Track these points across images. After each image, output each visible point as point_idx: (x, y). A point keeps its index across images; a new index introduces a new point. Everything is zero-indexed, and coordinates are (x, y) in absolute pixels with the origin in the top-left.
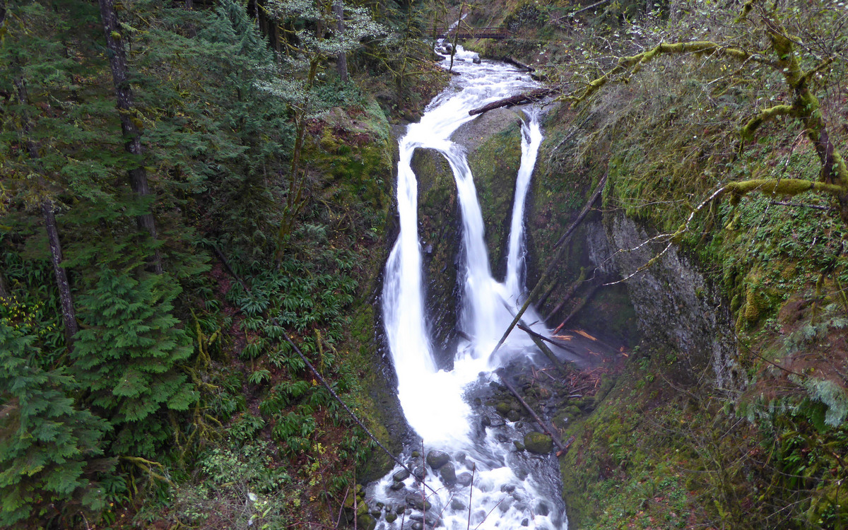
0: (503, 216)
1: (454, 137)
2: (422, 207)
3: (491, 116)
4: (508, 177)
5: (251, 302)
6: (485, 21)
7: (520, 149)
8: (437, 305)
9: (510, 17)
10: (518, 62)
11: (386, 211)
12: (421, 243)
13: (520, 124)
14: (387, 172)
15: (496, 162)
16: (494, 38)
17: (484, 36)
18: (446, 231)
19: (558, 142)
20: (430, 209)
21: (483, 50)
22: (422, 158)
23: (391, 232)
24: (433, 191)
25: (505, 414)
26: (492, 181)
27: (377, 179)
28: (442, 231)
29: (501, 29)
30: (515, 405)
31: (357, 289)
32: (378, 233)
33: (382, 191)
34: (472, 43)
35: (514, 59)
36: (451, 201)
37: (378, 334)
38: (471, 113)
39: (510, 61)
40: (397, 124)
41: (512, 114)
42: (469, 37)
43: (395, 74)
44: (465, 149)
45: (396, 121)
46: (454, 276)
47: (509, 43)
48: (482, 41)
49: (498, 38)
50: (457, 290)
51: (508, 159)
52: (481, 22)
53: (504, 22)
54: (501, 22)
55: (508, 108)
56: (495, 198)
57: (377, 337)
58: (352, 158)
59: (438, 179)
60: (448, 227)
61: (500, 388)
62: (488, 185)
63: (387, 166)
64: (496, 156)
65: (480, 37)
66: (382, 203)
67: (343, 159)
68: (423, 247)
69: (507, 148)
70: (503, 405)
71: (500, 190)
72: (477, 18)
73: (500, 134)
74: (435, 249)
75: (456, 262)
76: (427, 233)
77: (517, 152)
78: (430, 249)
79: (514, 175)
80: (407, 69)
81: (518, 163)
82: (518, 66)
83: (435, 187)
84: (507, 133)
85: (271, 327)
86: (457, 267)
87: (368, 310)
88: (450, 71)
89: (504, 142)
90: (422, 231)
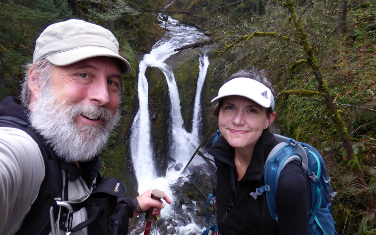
0: (191, 100)
1: (166, 61)
2: (151, 96)
3: (185, 52)
4: (193, 82)
6: (183, 6)
7: (198, 68)
8: (158, 144)
9: (195, 5)
10: (198, 26)
11: (132, 97)
12: (150, 113)
13: (199, 56)
14: (133, 78)
15: (187, 74)
16: (187, 14)
17: (182, 13)
18: (162, 107)
19: (217, 66)
20: (154, 96)
21: (181, 19)
22: (151, 72)
23: (135, 108)
24: (156, 88)
25: (192, 197)
26: (185, 83)
27: (128, 81)
28: (160, 107)
29: (190, 10)
30: (196, 193)
31: (117, 136)
32: (128, 108)
33: (130, 87)
34: (176, 16)
35: (196, 25)
36: (165, 93)
37: (128, 159)
38: (175, 50)
39: (194, 26)
40: (138, 54)
41: (195, 52)
42: (174, 13)
43: (137, 30)
44: (172, 68)
45: (138, 52)
46: (167, 129)
47: (194, 17)
48: (181, 15)
49: (188, 14)
50: (168, 136)
51: (193, 73)
52: (181, 6)
53: (192, 7)
54: (190, 7)
55: (193, 48)
56: (187, 92)
57: (127, 161)
59: (159, 82)
60: (163, 105)
61: (189, 185)
62: (183, 85)
63: (133, 75)
64: (187, 71)
65: (179, 13)
66: (130, 93)
68: (151, 115)
69: (192, 68)
70: (190, 193)
71: (189, 88)
72: (178, 4)
73: (189, 61)
74: (157, 117)
75: (167, 123)
76: (153, 109)
77: (197, 70)
78: (154, 116)
79: (196, 80)
80: (143, 27)
81: (198, 75)
82: (198, 28)
83: (157, 86)
84: (193, 61)
86: (167, 125)
87: (122, 147)
88: (165, 29)
89: (191, 65)
90: (151, 107)
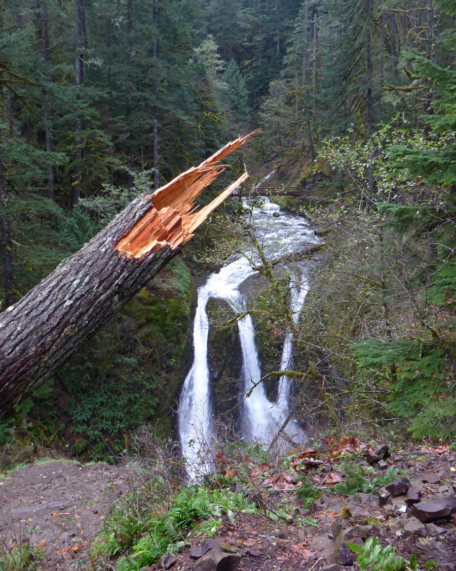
1: (240, 287)
2: (211, 343)
5: (79, 414)
6: (288, 179)
9: (305, 179)
11: (183, 346)
12: (210, 370)
14: (185, 318)
16: (293, 195)
18: (229, 361)
20: (217, 345)
21: (285, 203)
22: (214, 304)
23: (187, 361)
24: (219, 332)
27: (177, 323)
28: (226, 361)
29: (297, 188)
31: (158, 404)
32: (176, 362)
33: (181, 331)
35: (307, 214)
36: (233, 339)
38: (254, 269)
39: (303, 215)
40: (200, 276)
43: (200, 238)
45: (200, 273)
58: (159, 308)
60: (231, 358)
63: (184, 313)
66: (180, 340)
67: (153, 308)
68: (211, 373)
72: (282, 176)
74: (220, 375)
76: (214, 363)
78: (216, 375)
85: (92, 432)
86: (237, 389)
87: (166, 421)
90: (211, 360)
